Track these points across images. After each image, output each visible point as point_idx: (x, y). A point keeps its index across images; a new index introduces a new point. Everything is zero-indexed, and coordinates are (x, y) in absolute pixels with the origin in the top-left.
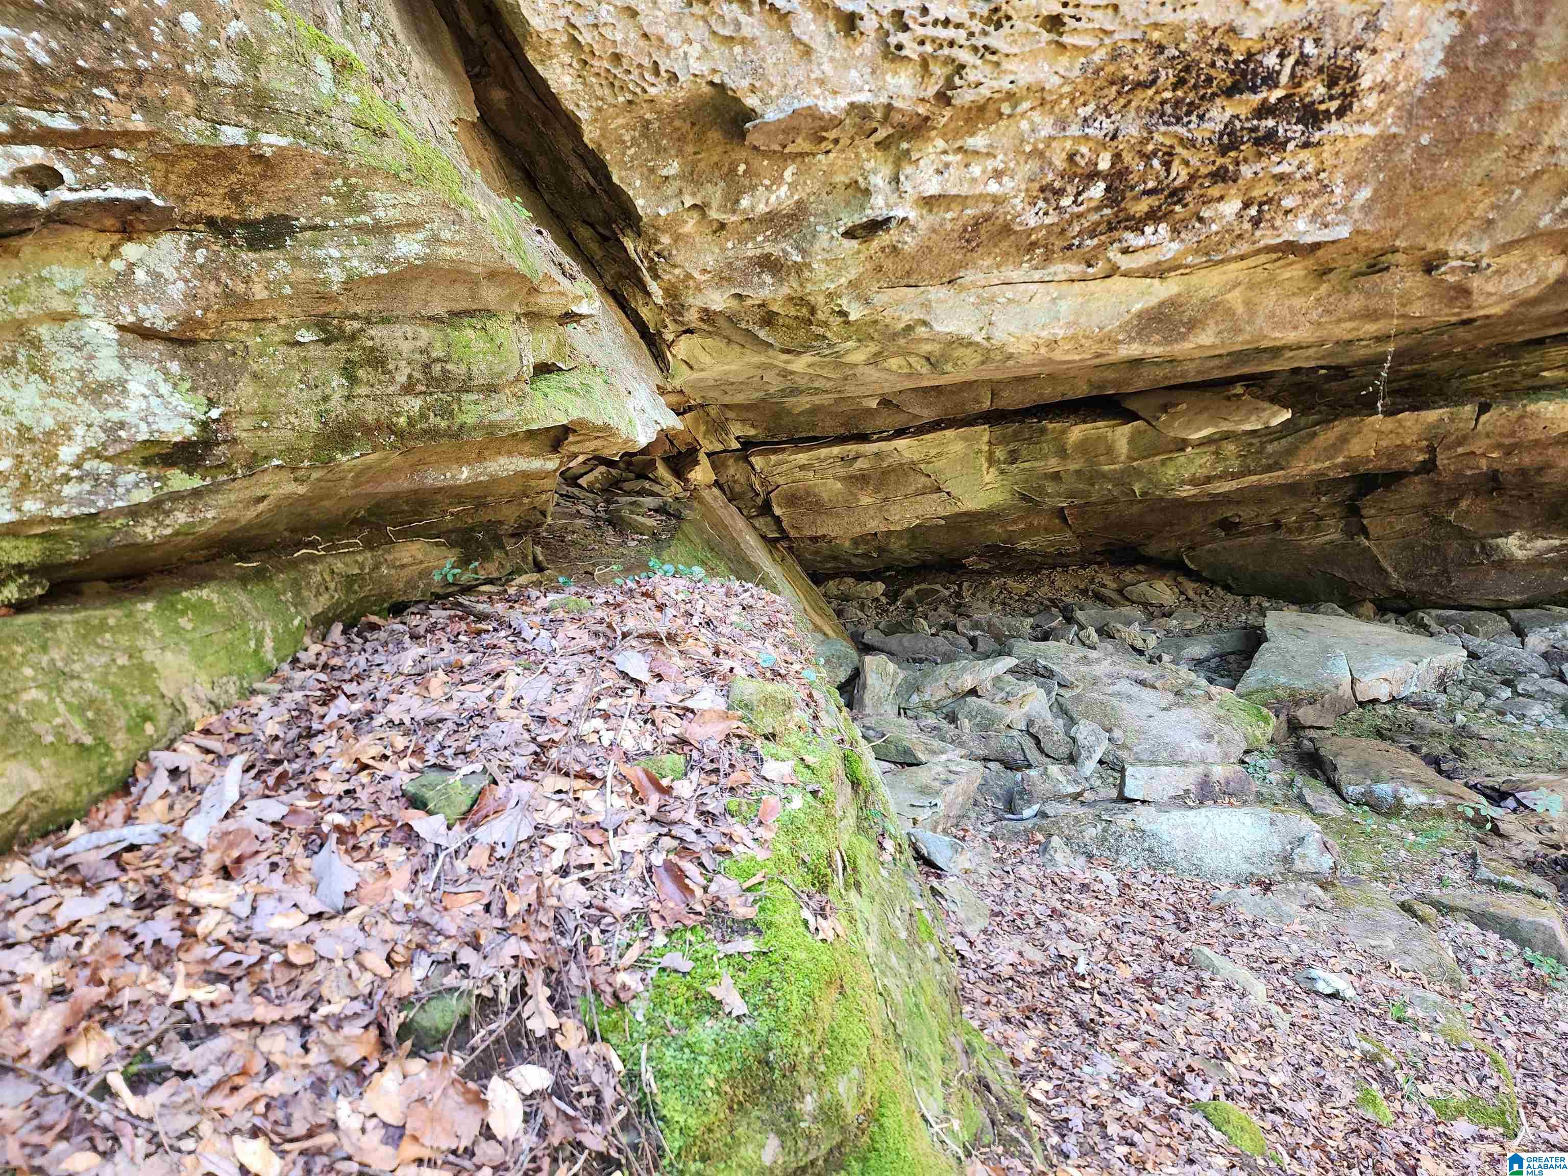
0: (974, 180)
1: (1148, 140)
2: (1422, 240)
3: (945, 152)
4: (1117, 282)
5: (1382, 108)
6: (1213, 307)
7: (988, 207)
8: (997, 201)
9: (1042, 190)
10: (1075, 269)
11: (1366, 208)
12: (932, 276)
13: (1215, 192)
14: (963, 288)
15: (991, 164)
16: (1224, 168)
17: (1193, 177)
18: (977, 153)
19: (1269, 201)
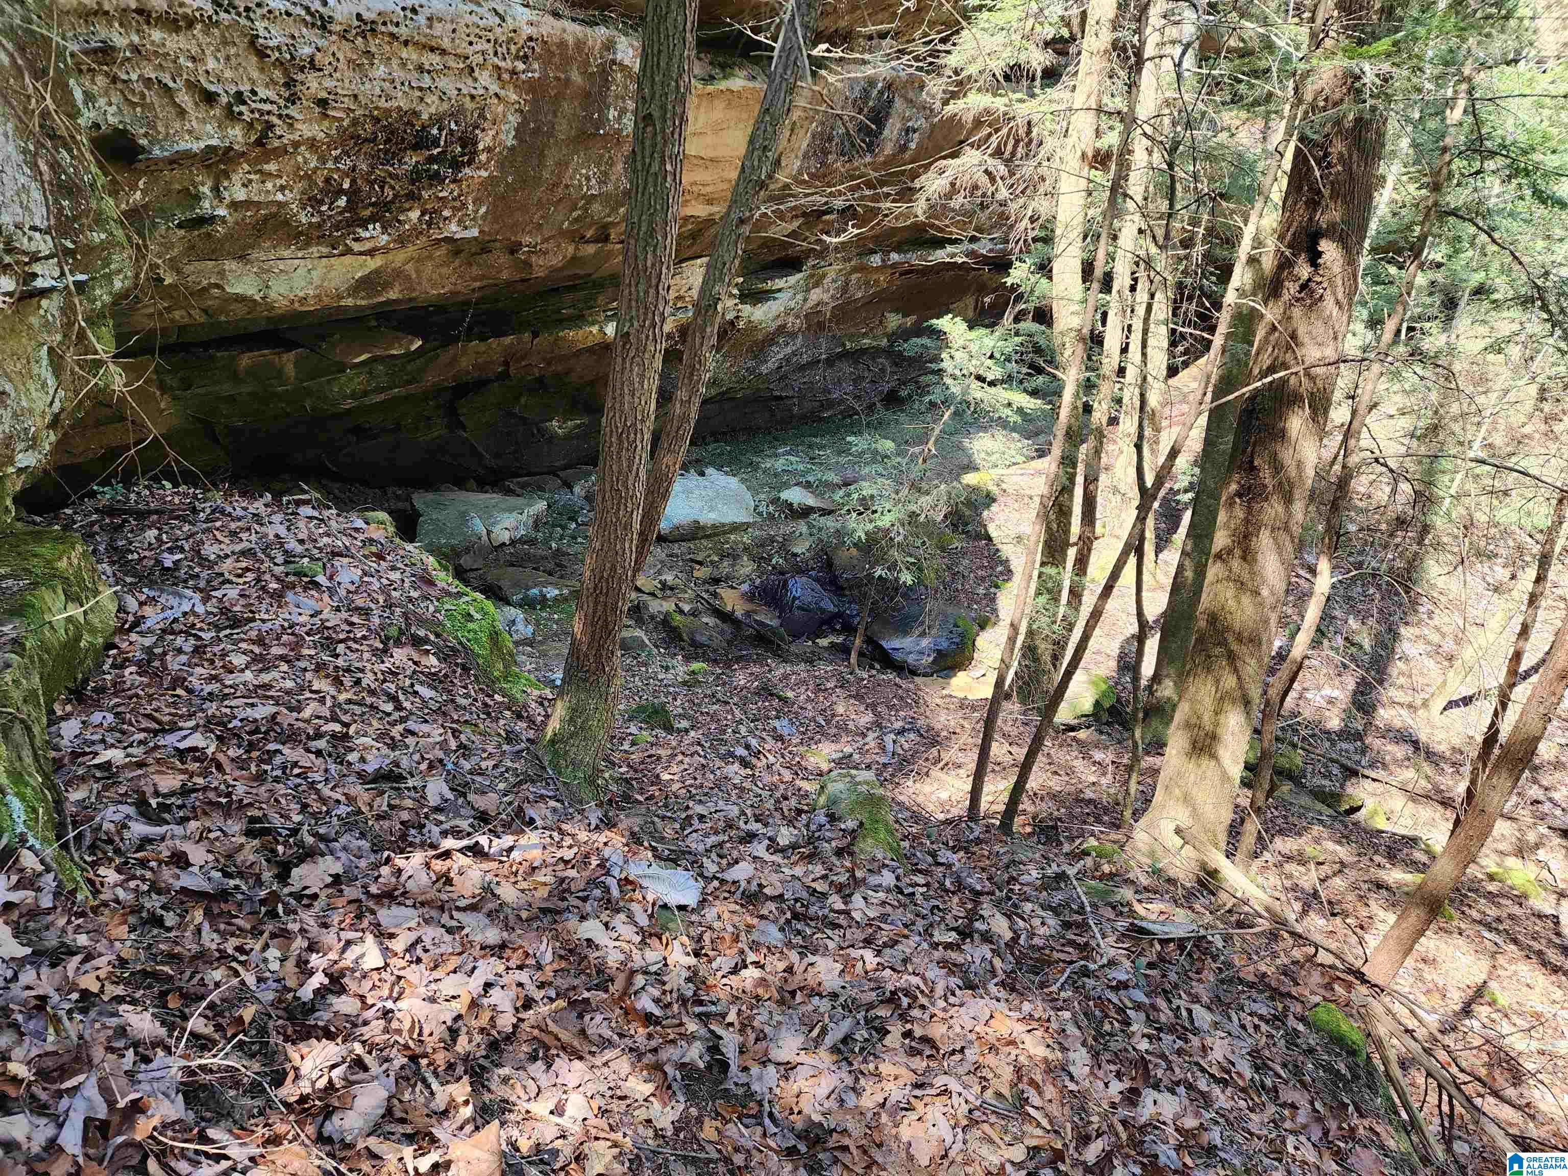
0: (268, 192)
1: (372, 173)
2: (508, 235)
3: (249, 172)
4: (348, 259)
5: (488, 161)
6: (398, 274)
7: (274, 209)
8: (280, 204)
9: (309, 199)
10: (325, 250)
11: (484, 218)
12: (229, 254)
13: (407, 206)
14: (249, 262)
15: (279, 182)
16: (412, 191)
17: (395, 196)
18: (270, 174)
19: (435, 212)
